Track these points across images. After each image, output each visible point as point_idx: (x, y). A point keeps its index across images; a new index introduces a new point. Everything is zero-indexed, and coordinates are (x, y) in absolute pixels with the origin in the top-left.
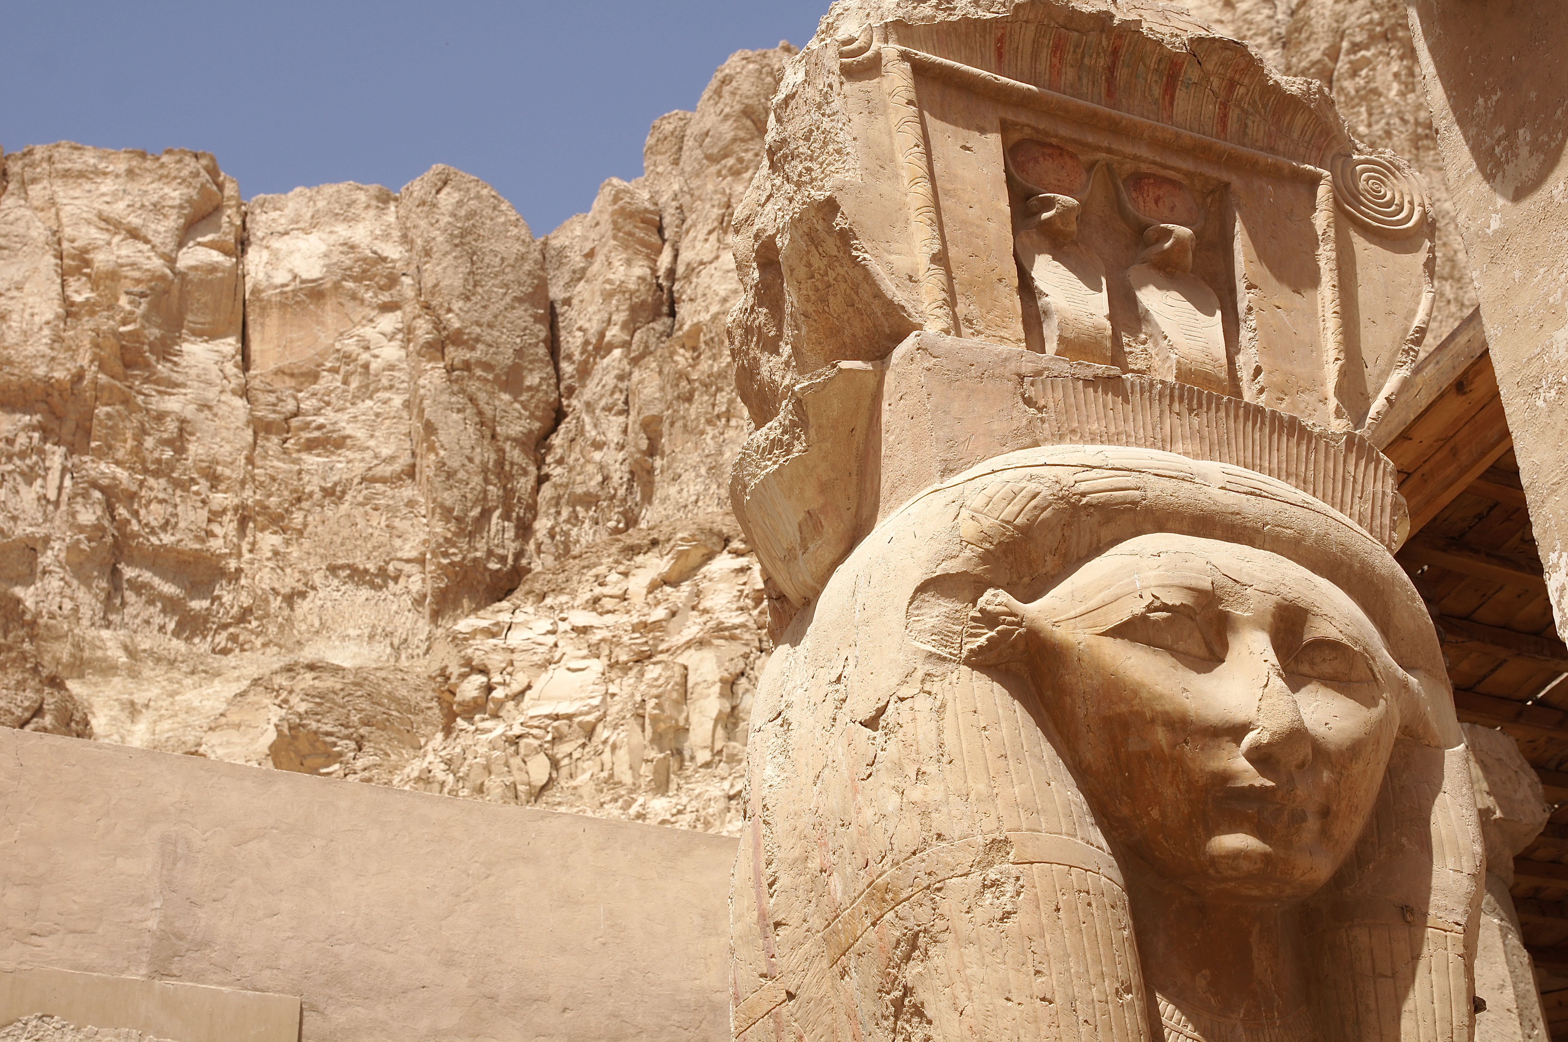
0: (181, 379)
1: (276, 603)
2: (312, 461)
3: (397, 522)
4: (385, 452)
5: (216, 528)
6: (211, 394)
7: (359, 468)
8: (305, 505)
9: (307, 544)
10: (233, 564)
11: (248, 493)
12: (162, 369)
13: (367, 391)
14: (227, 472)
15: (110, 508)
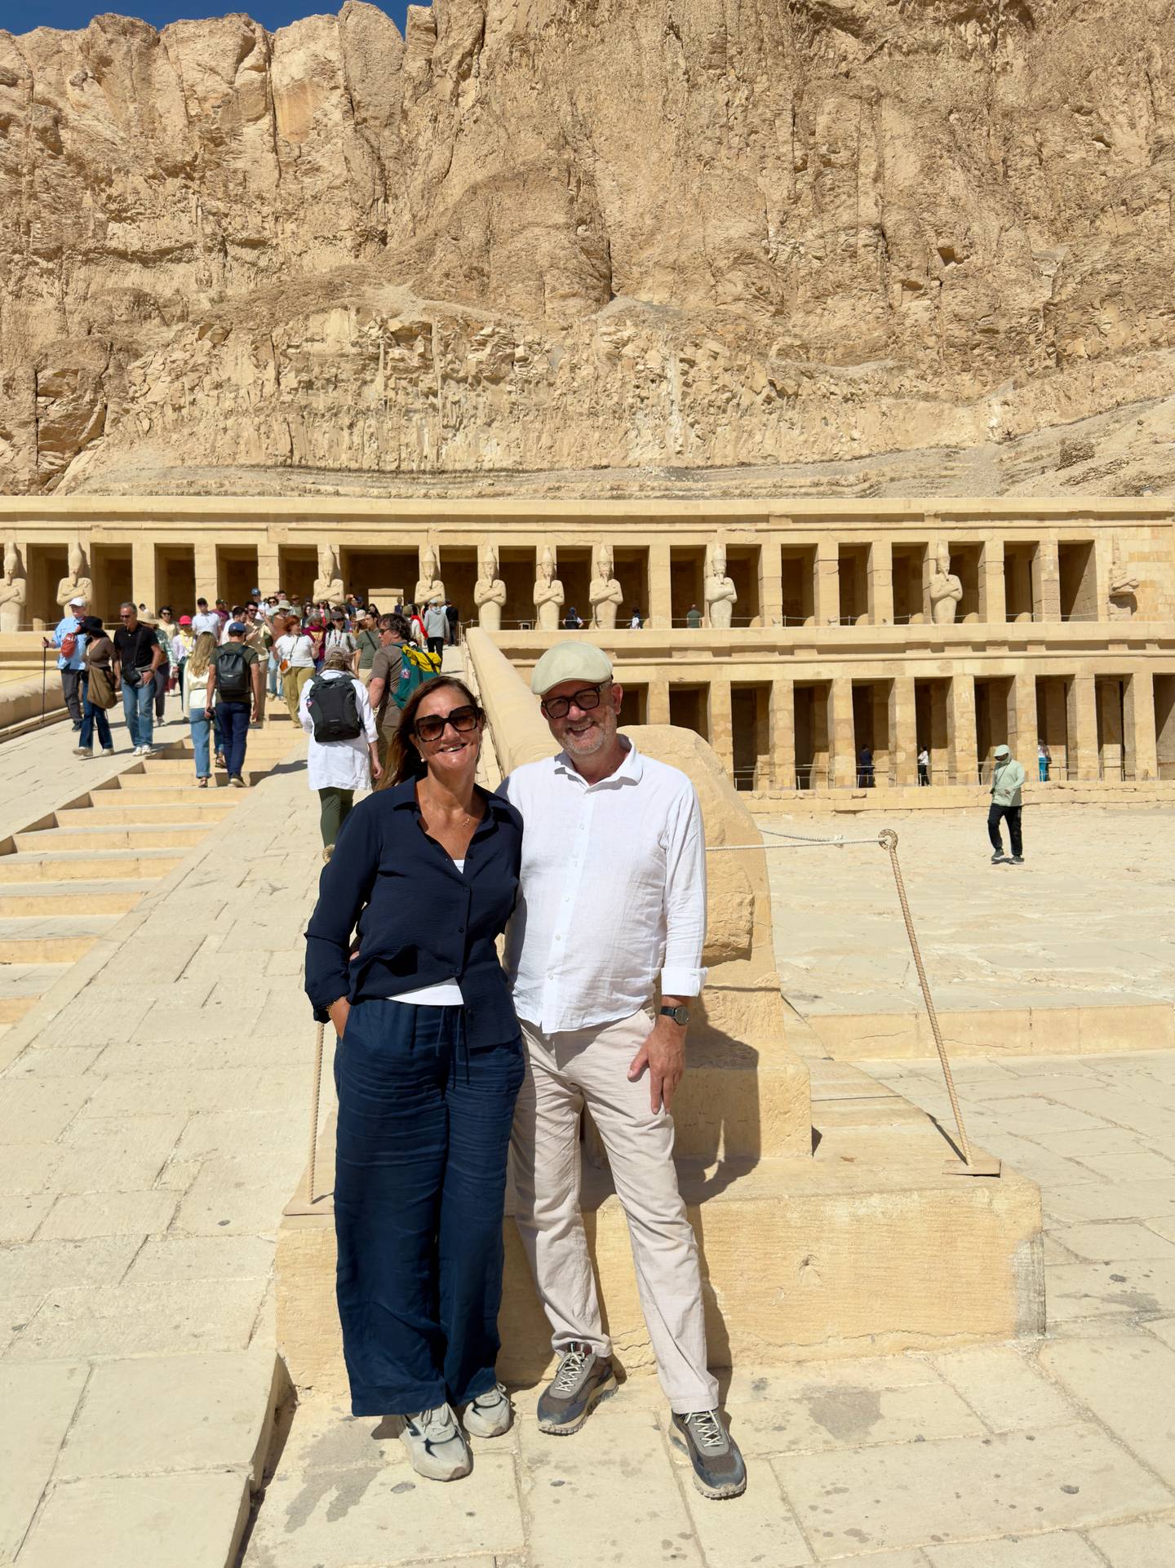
0: (241, 148)
1: (294, 258)
2: (307, 180)
3: (340, 211)
4: (337, 173)
5: (266, 225)
6: (258, 154)
7: (326, 183)
8: (305, 205)
9: (306, 227)
10: (275, 242)
11: (278, 204)
12: (234, 145)
13: (328, 139)
14: (268, 195)
15: (219, 224)
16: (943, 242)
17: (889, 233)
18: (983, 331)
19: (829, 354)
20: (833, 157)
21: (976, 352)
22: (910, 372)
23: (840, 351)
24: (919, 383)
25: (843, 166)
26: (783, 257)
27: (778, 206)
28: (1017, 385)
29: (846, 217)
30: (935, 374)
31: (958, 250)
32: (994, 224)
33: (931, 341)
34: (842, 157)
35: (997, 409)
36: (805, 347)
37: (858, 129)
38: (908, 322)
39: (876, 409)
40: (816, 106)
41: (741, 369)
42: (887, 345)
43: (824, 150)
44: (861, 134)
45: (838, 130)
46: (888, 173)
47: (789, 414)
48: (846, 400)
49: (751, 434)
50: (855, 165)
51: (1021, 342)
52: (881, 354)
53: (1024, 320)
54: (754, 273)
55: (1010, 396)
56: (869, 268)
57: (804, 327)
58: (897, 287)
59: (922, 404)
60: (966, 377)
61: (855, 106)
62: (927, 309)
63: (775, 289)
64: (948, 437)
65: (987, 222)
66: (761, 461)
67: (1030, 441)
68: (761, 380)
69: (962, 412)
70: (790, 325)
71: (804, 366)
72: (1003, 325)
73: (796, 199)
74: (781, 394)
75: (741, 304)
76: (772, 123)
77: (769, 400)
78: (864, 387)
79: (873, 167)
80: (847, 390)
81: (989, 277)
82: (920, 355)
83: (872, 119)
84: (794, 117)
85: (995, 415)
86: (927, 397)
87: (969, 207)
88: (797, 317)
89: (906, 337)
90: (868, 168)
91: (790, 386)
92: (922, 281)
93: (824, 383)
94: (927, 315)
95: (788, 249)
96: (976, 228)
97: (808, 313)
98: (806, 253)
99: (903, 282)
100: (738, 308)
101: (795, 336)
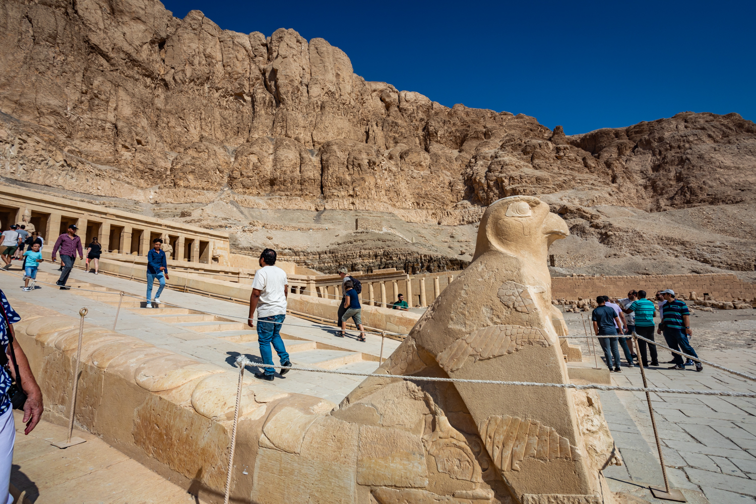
16: (138, 138)
17: (119, 128)
18: (149, 169)
19: (90, 158)
20: (99, 96)
21: (146, 174)
22: (123, 174)
23: (95, 159)
24: (126, 178)
25: (103, 100)
26: (74, 119)
27: (73, 102)
28: (159, 188)
29: (102, 116)
30: (131, 177)
31: (143, 142)
32: (155, 139)
33: (131, 166)
34: (103, 97)
35: (152, 193)
36: (80, 152)
37: (110, 91)
38: (123, 158)
39: (109, 182)
40: (94, 77)
41: (50, 151)
42: (114, 162)
43: (96, 92)
44: (111, 94)
45: (103, 88)
46: (119, 110)
47: (71, 173)
48: (97, 175)
49: (52, 175)
50: (108, 102)
51: (161, 176)
52: (112, 164)
53: (162, 170)
54: (60, 120)
55: (157, 190)
56: (109, 136)
57: (80, 145)
58: (120, 146)
59: (126, 185)
60: (142, 181)
61: (109, 84)
62: (130, 156)
63: (69, 129)
64: (135, 197)
65: (152, 138)
66: (56, 187)
67: (164, 206)
68: (60, 158)
69: (139, 191)
70: (73, 143)
71: (79, 159)
72: (156, 169)
73: (82, 102)
74: (69, 165)
75: (52, 128)
76: (74, 73)
77: (63, 166)
78: (105, 173)
79: (115, 105)
80: (98, 173)
81: (152, 154)
82: (127, 169)
83: (116, 91)
84: (84, 75)
85: (152, 195)
86: (128, 183)
87: (148, 131)
88: (77, 142)
89: (122, 162)
90: (112, 105)
91: (74, 164)
92: (129, 147)
93: (88, 167)
94: (130, 158)
95: (76, 117)
96: (149, 138)
97: (82, 142)
98: (83, 122)
99: (123, 145)
100: (51, 129)
101: (76, 148)
